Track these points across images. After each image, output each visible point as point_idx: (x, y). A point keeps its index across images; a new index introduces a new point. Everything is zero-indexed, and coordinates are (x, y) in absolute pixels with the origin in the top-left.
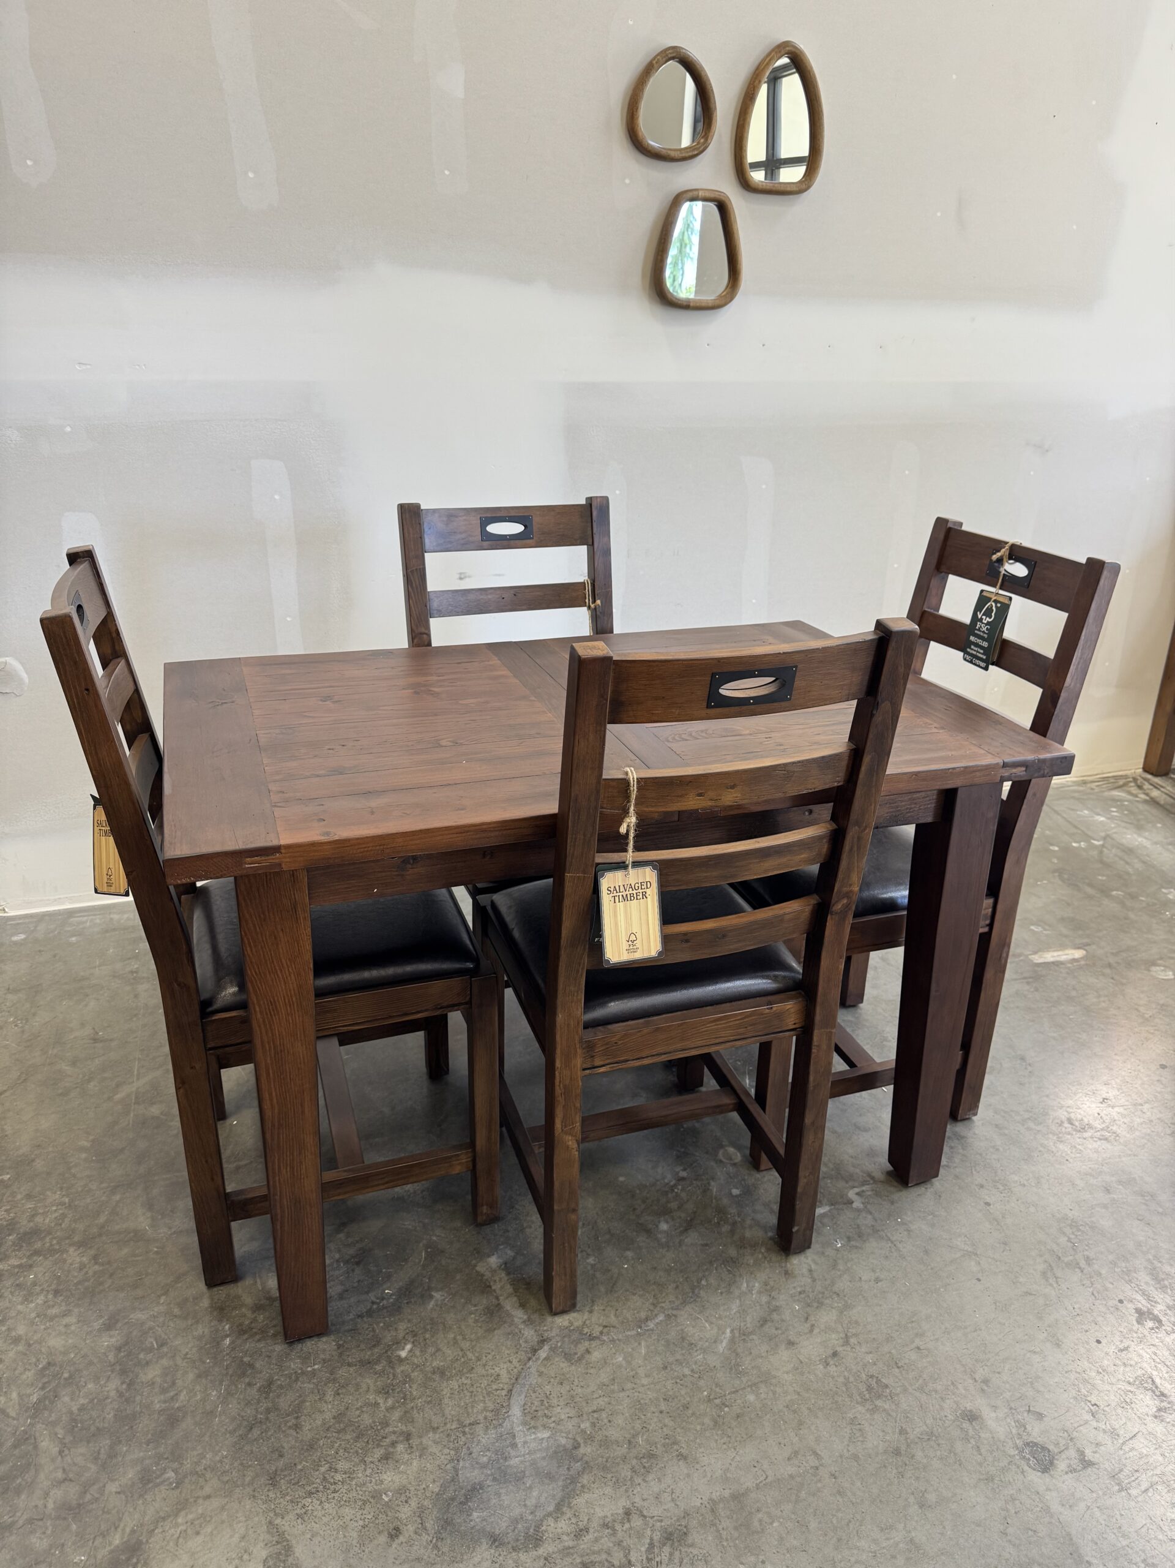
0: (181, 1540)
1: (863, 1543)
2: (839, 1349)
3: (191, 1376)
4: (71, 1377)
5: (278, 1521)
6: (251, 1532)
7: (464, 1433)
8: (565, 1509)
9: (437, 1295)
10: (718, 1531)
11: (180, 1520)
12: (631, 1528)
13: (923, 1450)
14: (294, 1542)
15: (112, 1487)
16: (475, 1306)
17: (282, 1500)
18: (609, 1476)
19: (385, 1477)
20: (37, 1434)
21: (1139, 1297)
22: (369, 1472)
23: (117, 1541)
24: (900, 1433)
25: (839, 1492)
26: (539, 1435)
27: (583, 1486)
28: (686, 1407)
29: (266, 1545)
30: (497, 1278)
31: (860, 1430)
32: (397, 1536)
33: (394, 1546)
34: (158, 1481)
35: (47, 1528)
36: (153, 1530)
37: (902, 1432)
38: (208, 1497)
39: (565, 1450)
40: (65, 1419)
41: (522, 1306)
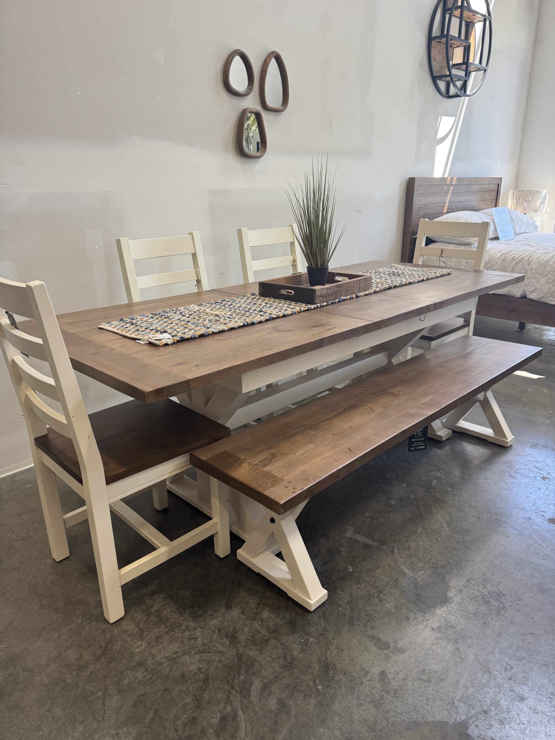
0: (340, 655)
4: (234, 629)
5: (366, 633)
6: (360, 640)
7: (397, 583)
9: (342, 549)
11: (332, 650)
12: (473, 584)
14: (378, 636)
15: (295, 653)
16: (359, 547)
17: (360, 627)
19: (386, 605)
20: (244, 652)
21: (539, 474)
22: (379, 607)
23: (317, 666)
26: (420, 573)
27: (448, 580)
29: (370, 641)
30: (356, 537)
32: (409, 619)
33: (411, 622)
34: (309, 643)
35: (285, 676)
36: (326, 657)
38: (334, 639)
39: (432, 574)
40: (249, 642)
41: (374, 541)
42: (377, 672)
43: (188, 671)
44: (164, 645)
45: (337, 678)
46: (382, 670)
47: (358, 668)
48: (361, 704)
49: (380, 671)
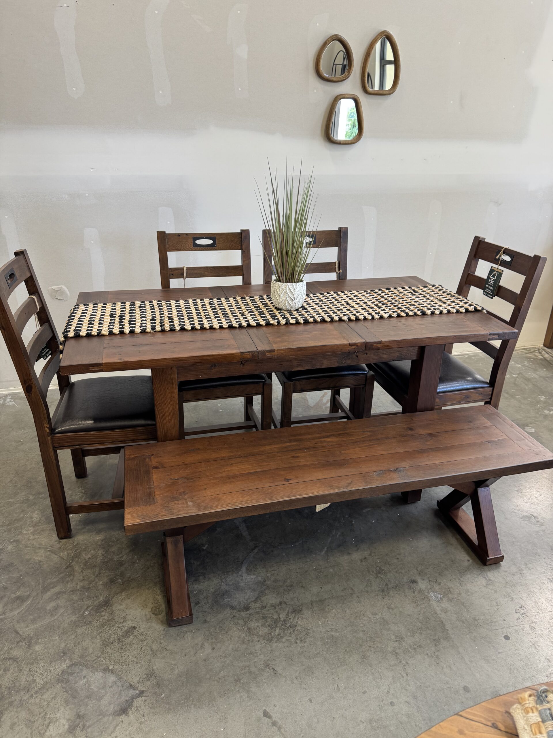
0: (123, 600)
1: (365, 618)
2: (367, 557)
3: (128, 551)
4: (85, 548)
5: (157, 597)
6: (147, 599)
7: (224, 574)
8: (258, 600)
9: (218, 529)
10: (313, 611)
11: (123, 594)
12: (281, 607)
13: (393, 591)
15: (101, 583)
16: (232, 534)
17: (158, 591)
18: (275, 591)
19: (195, 586)
20: (74, 566)
23: (101, 599)
24: (385, 585)
25: (359, 602)
26: (252, 577)
27: (266, 594)
28: (306, 572)
29: (152, 603)
30: (241, 526)
31: (370, 583)
32: (198, 604)
34: (116, 582)
35: (77, 594)
36: (114, 597)
37: (386, 585)
38: (133, 588)
39: (260, 582)
40: (83, 561)
41: (250, 535)
42: (130, 625)
43: (34, 559)
44: (41, 536)
45: (103, 614)
46: (136, 626)
47: (123, 615)
48: (96, 638)
49: (133, 626)
